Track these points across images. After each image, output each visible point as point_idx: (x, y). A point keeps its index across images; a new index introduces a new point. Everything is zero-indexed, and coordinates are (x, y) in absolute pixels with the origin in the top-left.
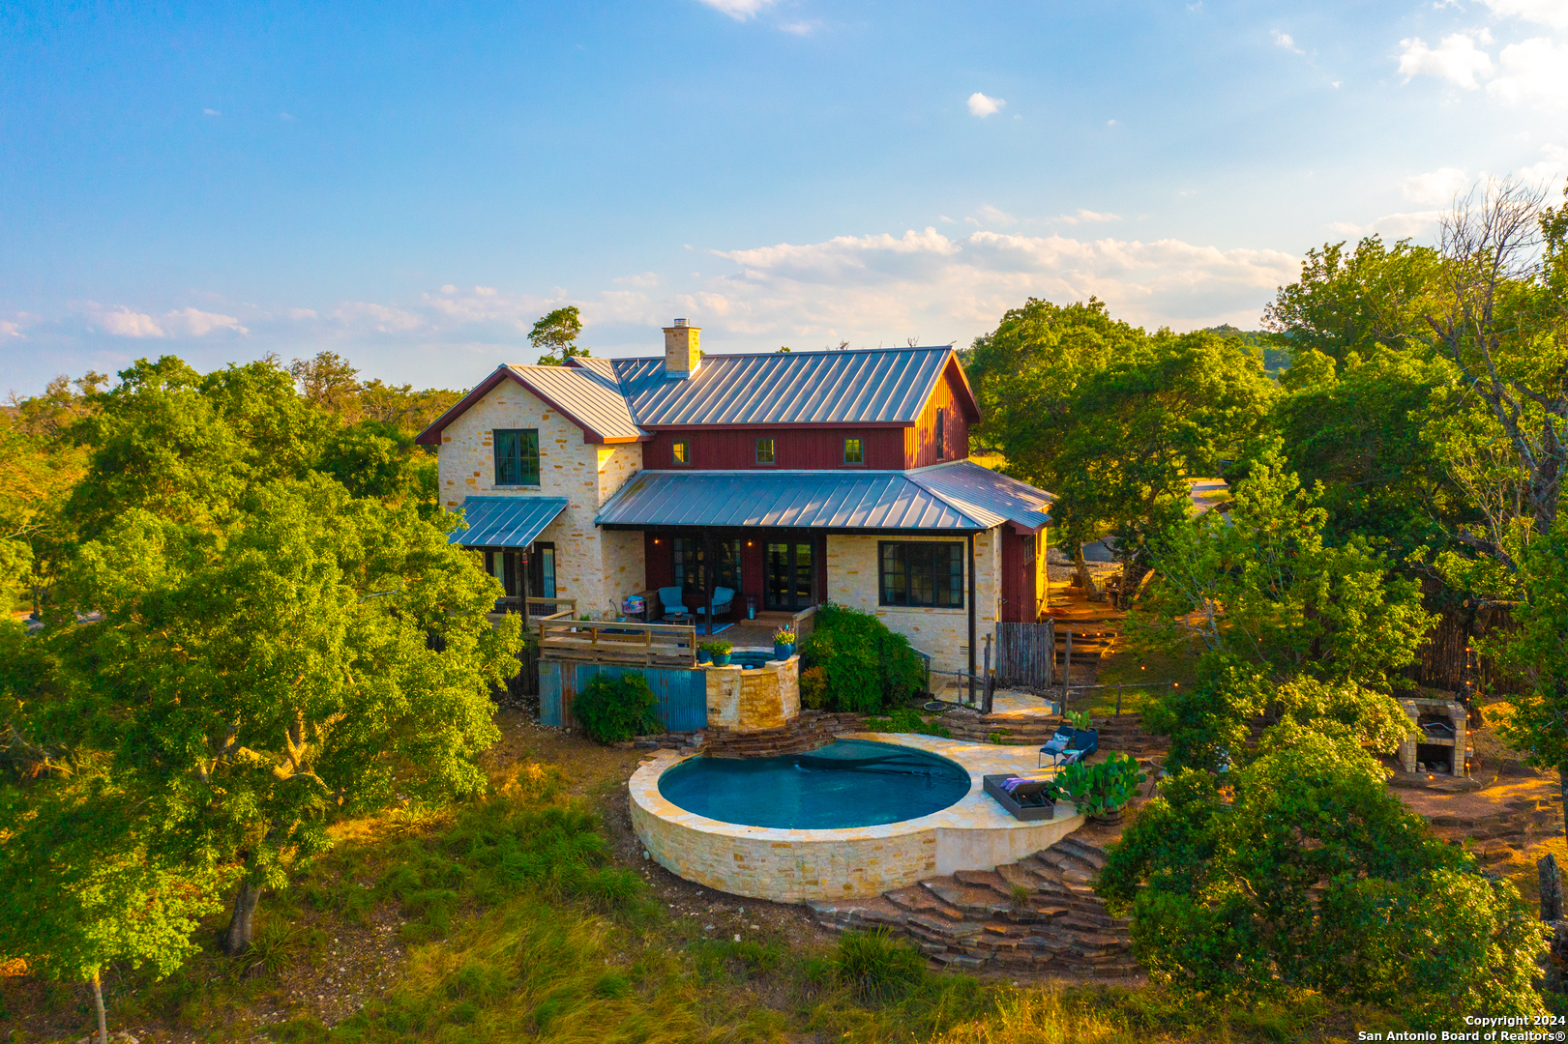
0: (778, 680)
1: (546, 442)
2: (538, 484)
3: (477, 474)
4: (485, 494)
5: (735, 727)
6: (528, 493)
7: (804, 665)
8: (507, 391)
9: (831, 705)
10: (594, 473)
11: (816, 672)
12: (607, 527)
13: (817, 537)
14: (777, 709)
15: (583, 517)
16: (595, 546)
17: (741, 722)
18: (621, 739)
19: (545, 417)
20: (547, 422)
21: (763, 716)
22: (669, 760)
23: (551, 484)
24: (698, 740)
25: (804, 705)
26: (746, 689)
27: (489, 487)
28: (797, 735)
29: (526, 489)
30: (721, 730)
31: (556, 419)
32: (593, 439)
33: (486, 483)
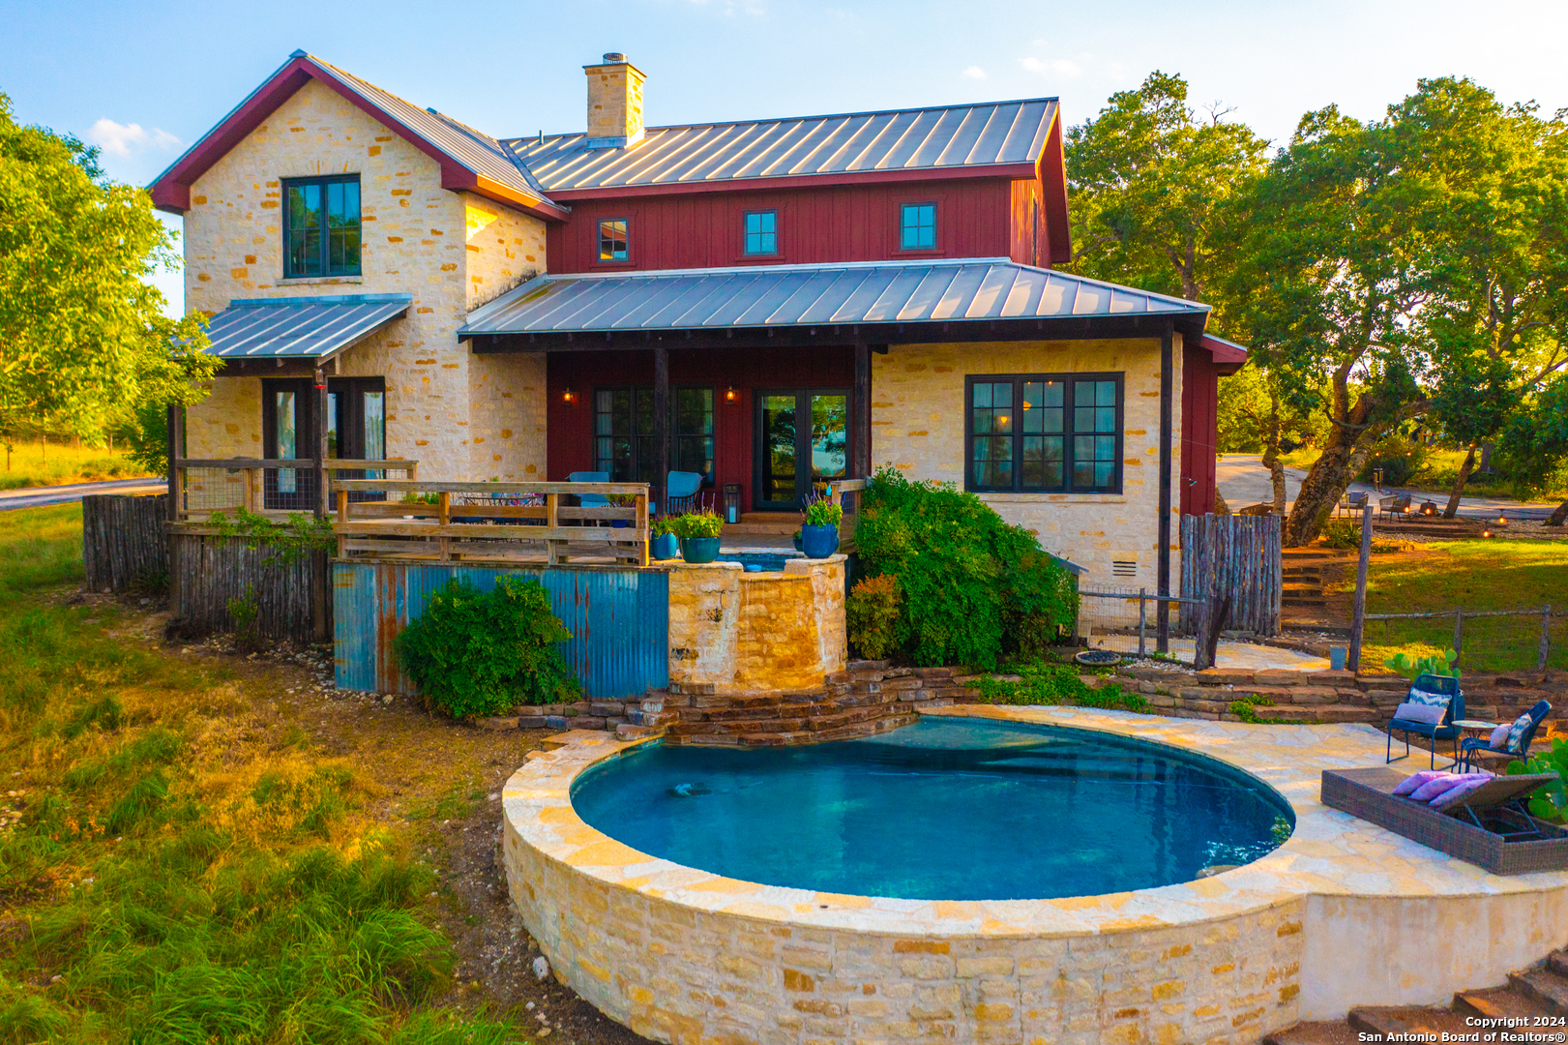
0: (812, 594)
1: (374, 195)
2: (359, 273)
3: (251, 260)
4: (265, 294)
5: (726, 687)
6: (339, 289)
7: (857, 571)
8: (308, 108)
9: (907, 653)
10: (461, 247)
11: (883, 585)
12: (483, 341)
14: (809, 655)
15: (437, 326)
16: (459, 381)
17: (738, 676)
18: (491, 710)
19: (374, 151)
20: (375, 160)
21: (785, 664)
22: (592, 749)
23: (380, 272)
24: (653, 709)
25: (854, 652)
26: (749, 609)
27: (272, 282)
28: (847, 706)
29: (337, 282)
30: (696, 692)
31: (396, 154)
32: (459, 182)
33: (267, 276)
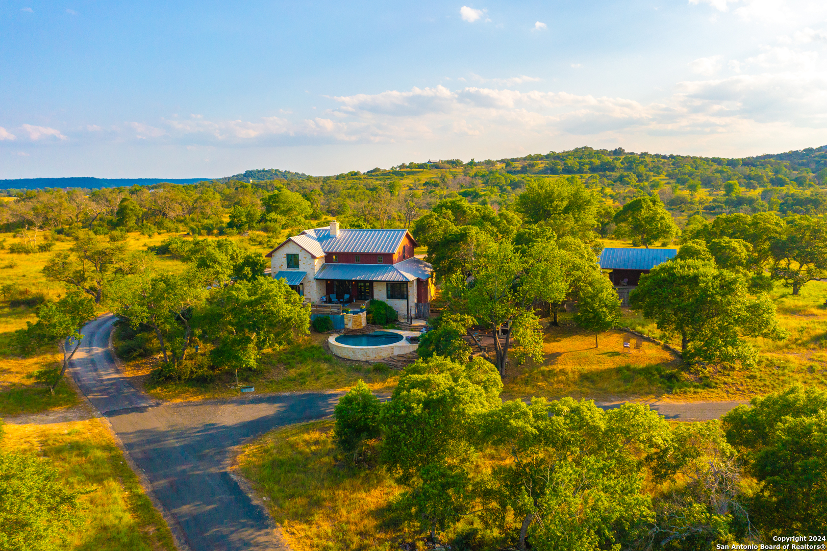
0: (361, 317)
1: (301, 258)
2: (299, 268)
3: (282, 265)
4: (284, 270)
5: (351, 328)
7: (368, 314)
8: (290, 244)
9: (374, 323)
10: (314, 265)
11: (370, 315)
12: (317, 279)
13: (371, 282)
14: (361, 324)
15: (311, 277)
16: (314, 284)
17: (353, 327)
18: (324, 331)
20: (301, 252)
21: (358, 325)
22: (337, 335)
23: (302, 268)
24: (343, 331)
25: (368, 323)
26: (354, 319)
28: (366, 330)
29: (296, 269)
30: (348, 329)
31: (303, 252)
32: (314, 257)
33: (284, 268)
